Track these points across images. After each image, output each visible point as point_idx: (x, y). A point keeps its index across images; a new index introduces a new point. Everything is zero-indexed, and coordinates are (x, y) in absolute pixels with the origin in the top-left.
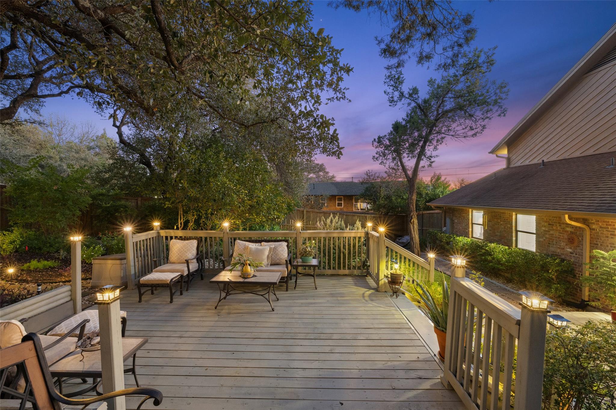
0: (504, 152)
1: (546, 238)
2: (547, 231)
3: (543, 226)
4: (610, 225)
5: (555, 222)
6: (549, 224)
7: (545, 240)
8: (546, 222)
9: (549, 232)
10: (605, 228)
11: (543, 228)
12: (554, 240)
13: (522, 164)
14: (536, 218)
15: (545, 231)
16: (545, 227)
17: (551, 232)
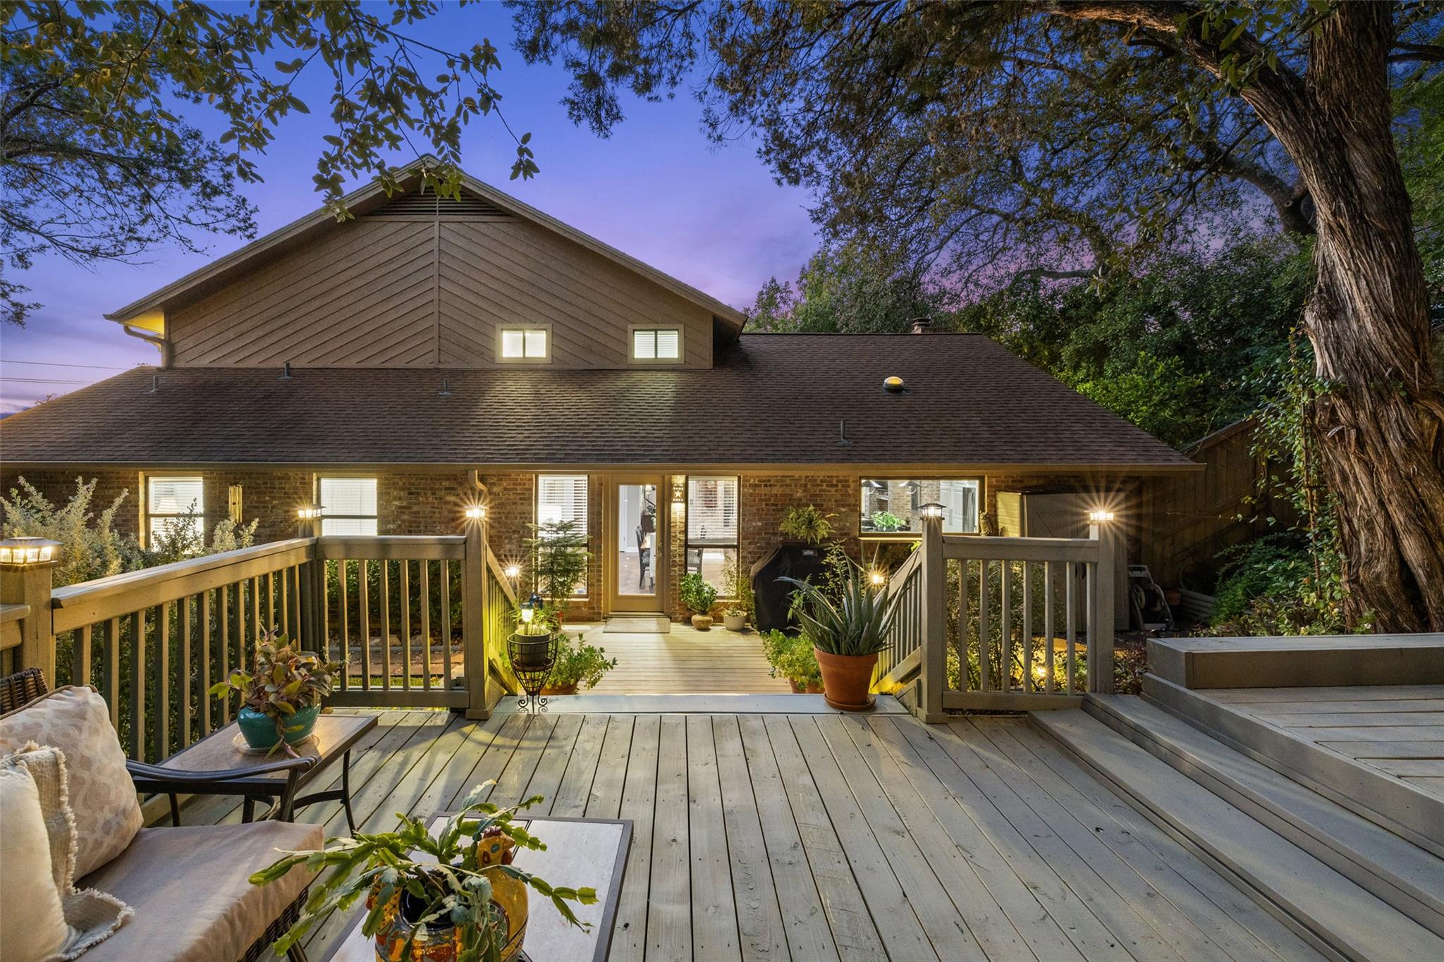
0: (157, 326)
1: (403, 521)
2: (404, 507)
3: (395, 499)
4: (520, 484)
5: (422, 489)
6: (409, 494)
7: (400, 526)
8: (403, 489)
9: (410, 508)
10: (512, 489)
11: (396, 503)
12: (420, 522)
13: (217, 365)
14: (378, 483)
15: (400, 507)
16: (400, 499)
17: (415, 509)
